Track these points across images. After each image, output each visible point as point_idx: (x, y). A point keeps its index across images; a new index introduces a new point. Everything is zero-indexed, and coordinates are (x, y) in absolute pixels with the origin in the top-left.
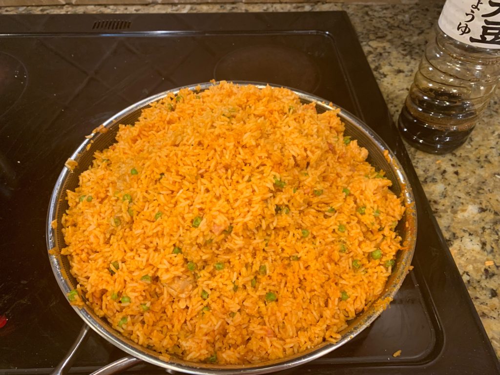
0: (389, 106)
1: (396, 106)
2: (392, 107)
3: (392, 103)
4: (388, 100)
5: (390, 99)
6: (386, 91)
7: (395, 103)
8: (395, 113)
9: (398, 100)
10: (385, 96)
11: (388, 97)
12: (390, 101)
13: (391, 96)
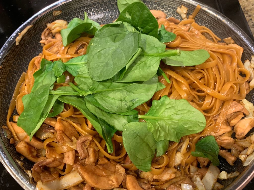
0: (246, 15)
1: (250, 16)
2: (247, 16)
3: (247, 14)
4: (244, 11)
5: (245, 11)
6: (243, 4)
7: (249, 13)
8: (249, 20)
9: (251, 11)
10: (242, 8)
11: (244, 9)
12: (246, 12)
13: (246, 9)
